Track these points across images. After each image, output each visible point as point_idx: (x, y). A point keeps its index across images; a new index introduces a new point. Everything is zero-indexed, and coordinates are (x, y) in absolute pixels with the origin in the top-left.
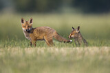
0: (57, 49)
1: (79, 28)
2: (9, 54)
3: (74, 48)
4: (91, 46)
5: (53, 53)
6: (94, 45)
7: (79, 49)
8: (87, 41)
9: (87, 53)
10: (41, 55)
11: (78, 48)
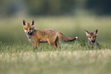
0: (70, 53)
1: (97, 31)
2: (22, 59)
3: (87, 52)
4: (104, 48)
5: (66, 57)
6: (107, 47)
7: (92, 53)
8: (100, 44)
9: (100, 56)
10: (53, 59)
11: (91, 51)
